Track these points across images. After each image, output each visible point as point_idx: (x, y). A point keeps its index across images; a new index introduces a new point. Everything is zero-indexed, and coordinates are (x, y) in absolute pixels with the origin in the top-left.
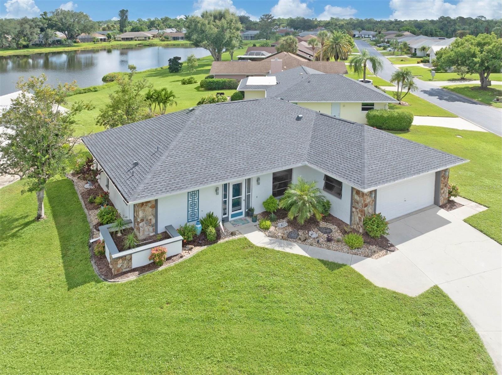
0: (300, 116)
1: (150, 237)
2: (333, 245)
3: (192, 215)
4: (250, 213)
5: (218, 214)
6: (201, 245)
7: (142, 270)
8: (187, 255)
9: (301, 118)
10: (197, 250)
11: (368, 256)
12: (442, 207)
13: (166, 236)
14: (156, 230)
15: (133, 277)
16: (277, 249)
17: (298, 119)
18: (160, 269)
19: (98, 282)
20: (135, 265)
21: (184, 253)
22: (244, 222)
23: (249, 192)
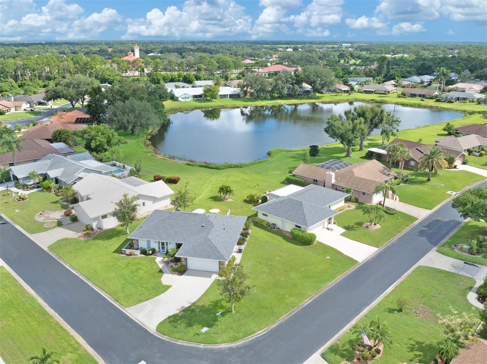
0: (203, 225)
2: (170, 268)
3: (149, 247)
4: (167, 252)
5: (157, 249)
6: (145, 255)
7: (128, 255)
8: (139, 256)
9: (204, 226)
10: (143, 255)
11: (172, 274)
12: (218, 274)
13: (137, 249)
14: (138, 245)
15: (124, 255)
16: (158, 263)
17: (203, 226)
18: (131, 256)
19: (118, 254)
20: (127, 253)
22: (163, 253)
23: (167, 245)
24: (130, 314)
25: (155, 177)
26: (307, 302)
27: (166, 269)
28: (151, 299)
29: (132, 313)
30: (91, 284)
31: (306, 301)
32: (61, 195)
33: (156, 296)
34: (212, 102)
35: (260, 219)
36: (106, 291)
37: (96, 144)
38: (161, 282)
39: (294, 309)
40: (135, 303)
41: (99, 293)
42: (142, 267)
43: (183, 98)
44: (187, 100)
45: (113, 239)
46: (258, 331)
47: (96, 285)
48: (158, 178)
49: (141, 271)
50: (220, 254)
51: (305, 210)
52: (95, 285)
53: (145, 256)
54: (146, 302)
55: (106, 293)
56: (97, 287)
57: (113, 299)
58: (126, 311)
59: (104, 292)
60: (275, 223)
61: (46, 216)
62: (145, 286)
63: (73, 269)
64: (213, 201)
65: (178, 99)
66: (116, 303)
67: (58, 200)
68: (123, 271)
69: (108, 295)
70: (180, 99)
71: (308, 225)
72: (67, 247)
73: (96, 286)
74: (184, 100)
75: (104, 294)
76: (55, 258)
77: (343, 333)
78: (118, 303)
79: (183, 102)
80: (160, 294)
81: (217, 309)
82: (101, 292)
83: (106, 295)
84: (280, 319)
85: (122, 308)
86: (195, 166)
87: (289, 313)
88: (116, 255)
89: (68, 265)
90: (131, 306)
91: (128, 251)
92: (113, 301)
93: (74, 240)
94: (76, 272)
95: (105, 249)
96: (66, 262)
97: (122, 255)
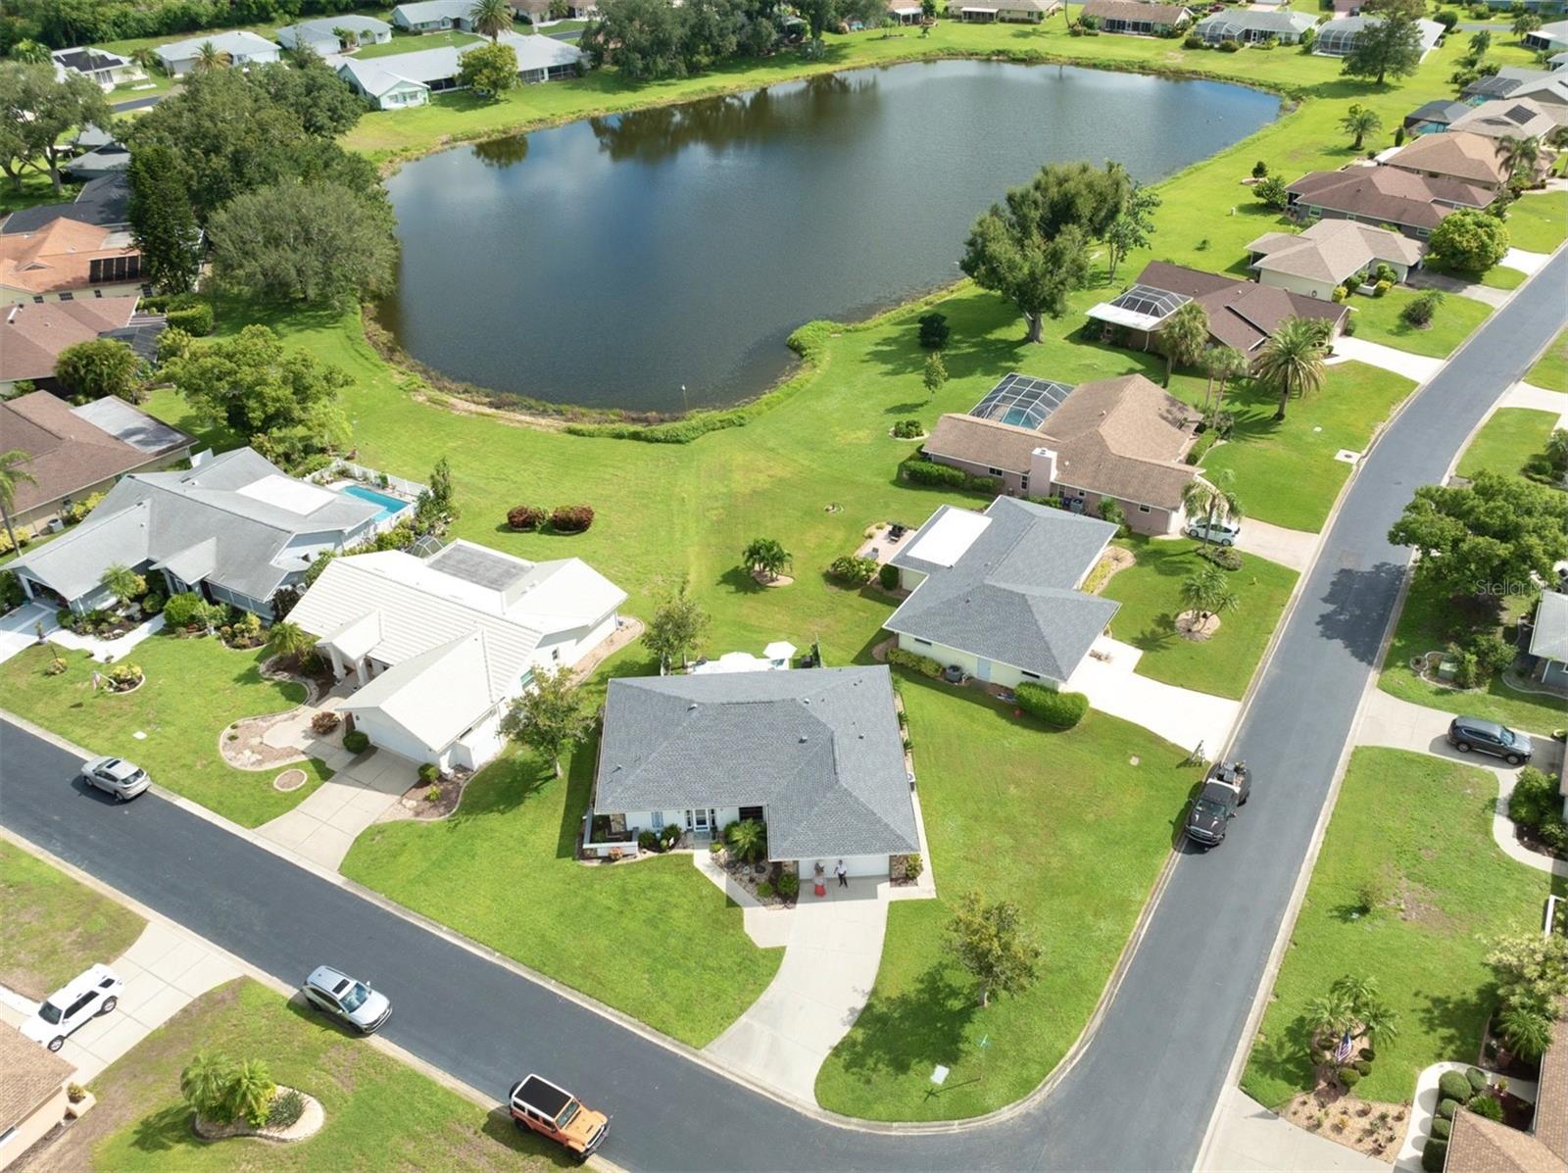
1: (620, 833)
2: (751, 886)
3: (658, 823)
4: (714, 829)
5: (683, 825)
6: (654, 851)
7: (605, 860)
8: (641, 857)
9: (805, 740)
10: (650, 854)
11: (764, 905)
12: (892, 880)
13: (629, 839)
14: (625, 825)
15: (596, 863)
16: (707, 875)
17: (802, 741)
18: (617, 863)
19: (574, 859)
20: (600, 853)
21: (638, 854)
22: (705, 836)
23: (713, 814)
24: (720, 1067)
25: (511, 517)
26: (1142, 925)
27: (740, 893)
28: (750, 1003)
29: (726, 1066)
30: (554, 986)
31: (1138, 922)
32: (248, 642)
33: (761, 991)
34: (497, 102)
35: (908, 654)
36: (613, 1003)
37: (264, 412)
38: (750, 940)
39: (1121, 959)
40: (716, 1025)
41: (599, 1016)
42: (670, 899)
43: (395, 98)
44: (411, 104)
45: (527, 802)
46: (1068, 1049)
47: (572, 988)
48: (524, 521)
49: (675, 914)
50: (892, 832)
51: (1041, 623)
52: (569, 989)
53: (656, 854)
54: (743, 1019)
55: (617, 1012)
56: (581, 995)
57: (648, 1028)
58: (704, 1059)
59: (610, 1009)
60: (958, 664)
61: (255, 741)
62: (711, 962)
63: (469, 943)
64: (738, 591)
65: (379, 104)
66: (664, 1040)
67: (251, 664)
68: (624, 922)
69: (625, 1016)
70: (385, 103)
71: (1064, 670)
72: (402, 859)
73: (576, 992)
74: (400, 106)
75: (611, 1014)
76: (389, 909)
77: (1263, 1006)
78: (669, 1038)
79: (397, 112)
80: (768, 984)
81: (944, 999)
82: (601, 1009)
83: (621, 1018)
84: (1102, 996)
85: (689, 1052)
86: (599, 436)
87: (1114, 972)
88: (568, 862)
89: (445, 928)
90: (711, 1040)
91: (603, 848)
92: (649, 1033)
93: (408, 829)
94: (487, 952)
95: (524, 850)
96: (437, 922)
97: (587, 864)
